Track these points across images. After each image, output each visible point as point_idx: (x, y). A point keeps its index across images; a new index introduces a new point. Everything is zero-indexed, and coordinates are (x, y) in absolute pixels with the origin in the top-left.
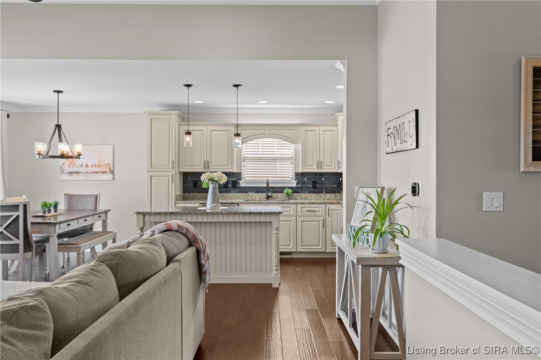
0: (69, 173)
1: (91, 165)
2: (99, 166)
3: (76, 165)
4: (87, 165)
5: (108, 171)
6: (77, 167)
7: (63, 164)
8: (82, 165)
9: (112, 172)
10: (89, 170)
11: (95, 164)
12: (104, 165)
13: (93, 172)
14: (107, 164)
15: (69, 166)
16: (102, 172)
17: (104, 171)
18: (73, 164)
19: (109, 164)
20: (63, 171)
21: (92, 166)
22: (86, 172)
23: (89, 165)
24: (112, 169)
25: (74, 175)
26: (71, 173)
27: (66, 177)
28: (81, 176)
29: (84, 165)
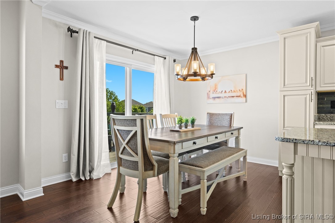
1: (228, 91)
2: (234, 91)
3: (218, 92)
4: (225, 91)
5: (242, 95)
6: (218, 93)
7: (209, 91)
8: (222, 91)
9: (245, 96)
10: (227, 95)
11: (231, 91)
12: (238, 91)
13: (230, 97)
14: (241, 90)
15: (213, 93)
16: (237, 96)
17: (239, 95)
18: (215, 91)
19: (242, 90)
20: (209, 97)
21: (229, 92)
22: (225, 97)
23: (227, 91)
24: (245, 94)
25: (217, 99)
26: (214, 98)
27: (211, 101)
28: (221, 100)
29: (224, 92)
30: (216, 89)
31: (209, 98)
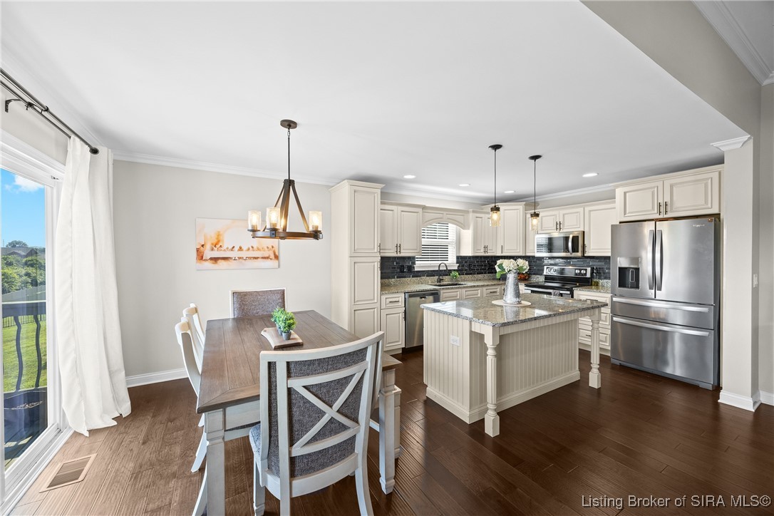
0: (211, 259)
1: (247, 248)
2: (258, 249)
3: (224, 247)
4: (240, 248)
5: (272, 256)
6: (224, 250)
7: (203, 246)
8: (233, 247)
9: (277, 257)
10: (244, 254)
11: (252, 247)
12: (266, 248)
13: (250, 258)
14: (270, 247)
15: (212, 250)
16: (263, 258)
17: (267, 256)
18: (218, 246)
19: (273, 247)
20: (202, 257)
21: (249, 249)
22: (240, 258)
23: (245, 248)
24: (277, 254)
25: (221, 263)
26: (215, 260)
27: (208, 264)
28: (231, 263)
29: (237, 248)
30: (219, 241)
31: (200, 257)
